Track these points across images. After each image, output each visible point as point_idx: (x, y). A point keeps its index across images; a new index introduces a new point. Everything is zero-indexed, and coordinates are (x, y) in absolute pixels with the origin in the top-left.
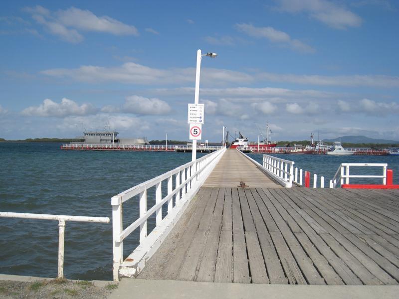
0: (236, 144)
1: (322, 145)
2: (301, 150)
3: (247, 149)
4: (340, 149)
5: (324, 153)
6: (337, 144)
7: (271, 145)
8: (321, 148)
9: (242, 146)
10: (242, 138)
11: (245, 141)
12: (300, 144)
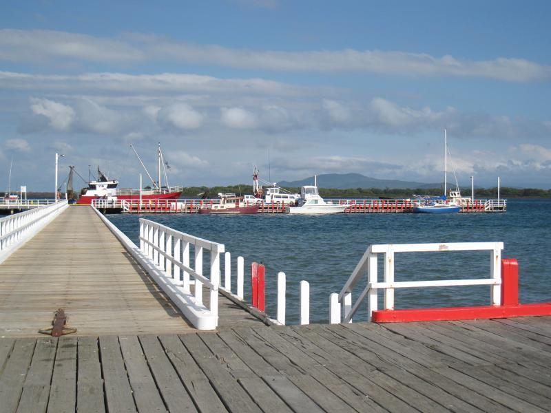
0: (90, 193)
1: (278, 194)
2: (233, 205)
3: (115, 206)
4: (316, 201)
5: (284, 210)
6: (309, 191)
7: (167, 194)
8: (275, 200)
9: (104, 197)
10: (103, 179)
11: (110, 186)
12: (230, 192)
